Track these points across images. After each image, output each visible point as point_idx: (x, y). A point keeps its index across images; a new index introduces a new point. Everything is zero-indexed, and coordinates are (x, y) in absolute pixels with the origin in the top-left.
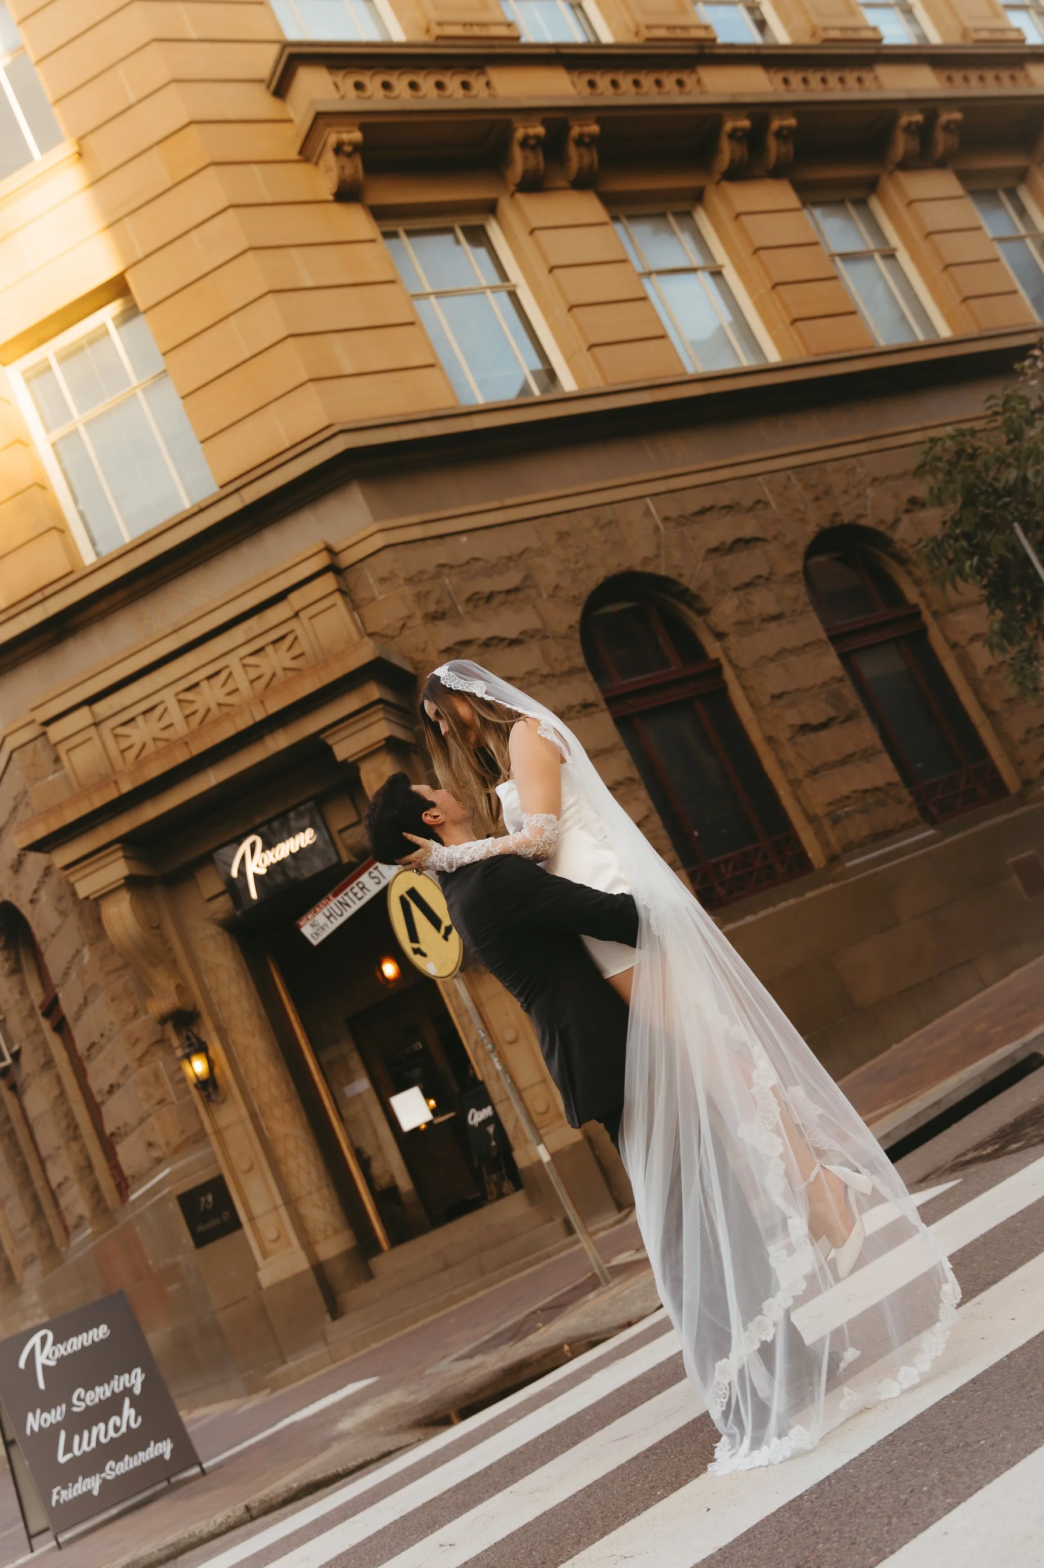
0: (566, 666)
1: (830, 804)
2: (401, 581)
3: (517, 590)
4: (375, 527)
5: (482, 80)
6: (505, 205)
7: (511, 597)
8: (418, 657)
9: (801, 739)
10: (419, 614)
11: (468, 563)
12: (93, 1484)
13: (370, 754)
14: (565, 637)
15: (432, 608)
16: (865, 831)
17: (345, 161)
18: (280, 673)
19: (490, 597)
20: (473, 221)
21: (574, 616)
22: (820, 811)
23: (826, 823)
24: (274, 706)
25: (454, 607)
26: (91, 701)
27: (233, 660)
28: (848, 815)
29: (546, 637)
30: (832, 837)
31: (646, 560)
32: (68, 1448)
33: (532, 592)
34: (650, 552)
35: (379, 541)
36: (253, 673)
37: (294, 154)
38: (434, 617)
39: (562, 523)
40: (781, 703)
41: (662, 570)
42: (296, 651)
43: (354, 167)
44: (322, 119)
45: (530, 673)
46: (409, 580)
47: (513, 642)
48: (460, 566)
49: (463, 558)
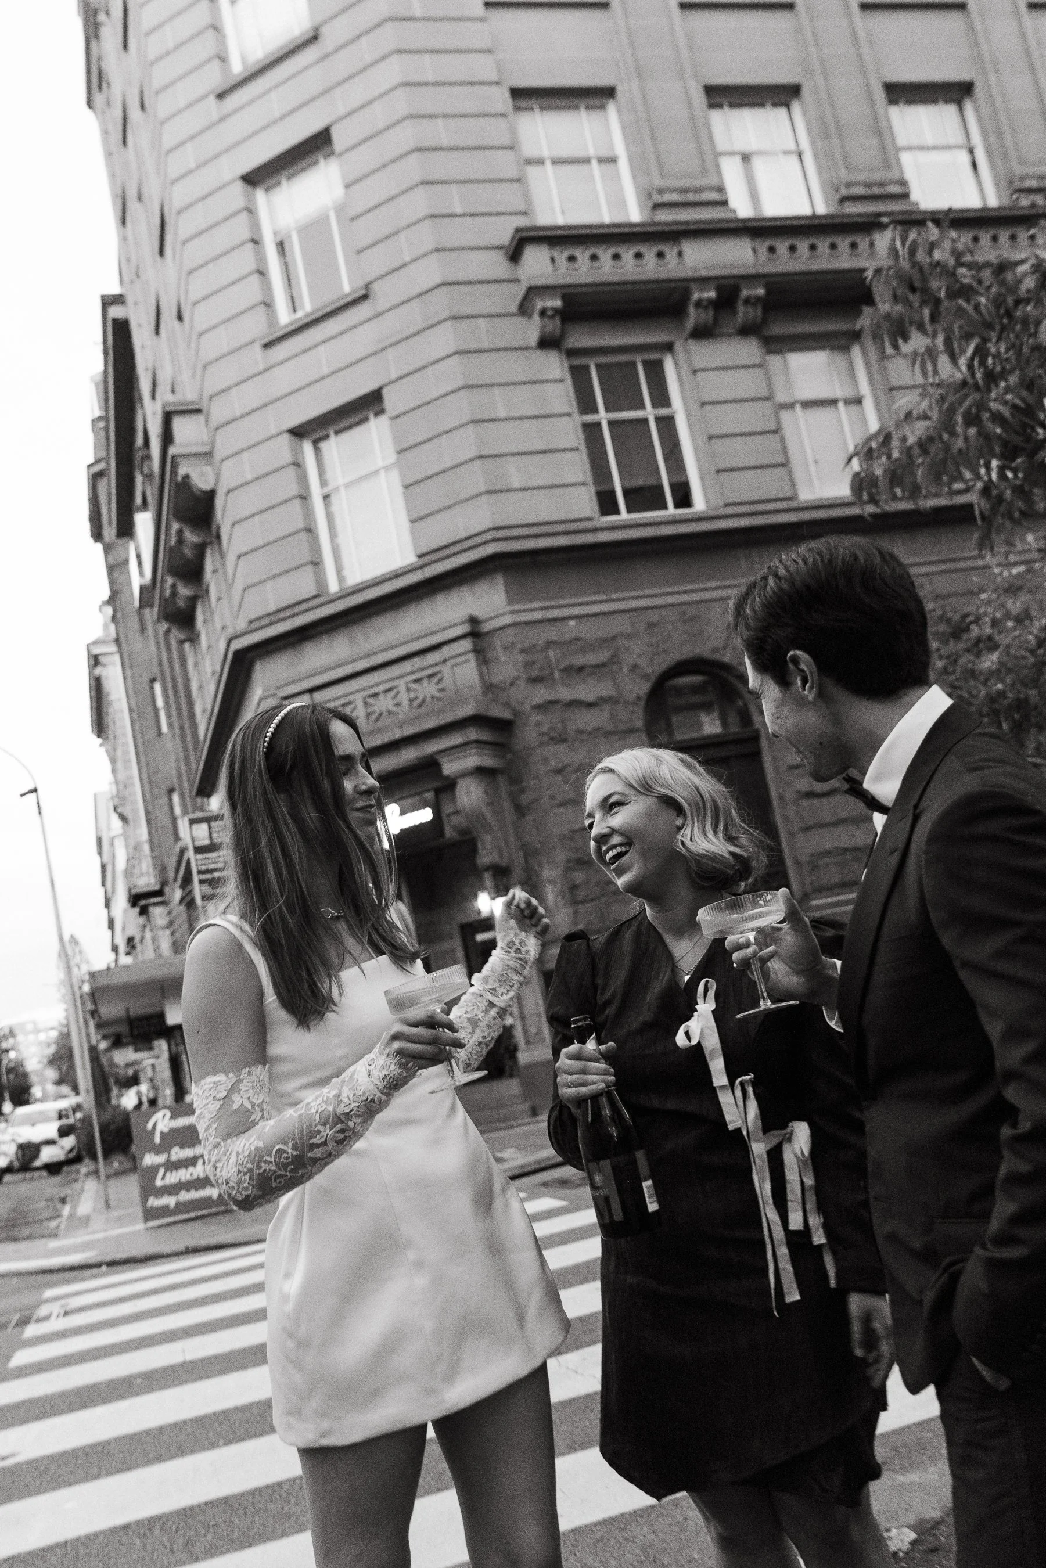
0: (628, 726)
1: (812, 855)
2: (516, 651)
3: (603, 665)
4: (508, 609)
5: (675, 250)
6: (679, 347)
7: (597, 670)
8: (518, 707)
9: (805, 803)
10: (524, 676)
11: (571, 641)
12: (171, 1201)
13: (465, 774)
14: (633, 704)
15: (535, 673)
16: (836, 879)
17: (546, 321)
18: (429, 699)
19: (581, 669)
20: (653, 356)
21: (644, 688)
22: (803, 859)
23: (806, 869)
24: (408, 731)
25: (552, 674)
26: (312, 691)
27: (401, 683)
28: (826, 865)
29: (617, 702)
30: (808, 881)
31: (715, 650)
32: (163, 1178)
33: (615, 668)
34: (719, 643)
35: (508, 619)
36: (412, 695)
37: (514, 309)
38: (534, 680)
39: (654, 616)
40: (796, 772)
41: (727, 659)
42: (440, 686)
43: (554, 326)
44: (533, 291)
45: (598, 729)
46: (523, 651)
47: (590, 705)
48: (564, 643)
49: (568, 636)
